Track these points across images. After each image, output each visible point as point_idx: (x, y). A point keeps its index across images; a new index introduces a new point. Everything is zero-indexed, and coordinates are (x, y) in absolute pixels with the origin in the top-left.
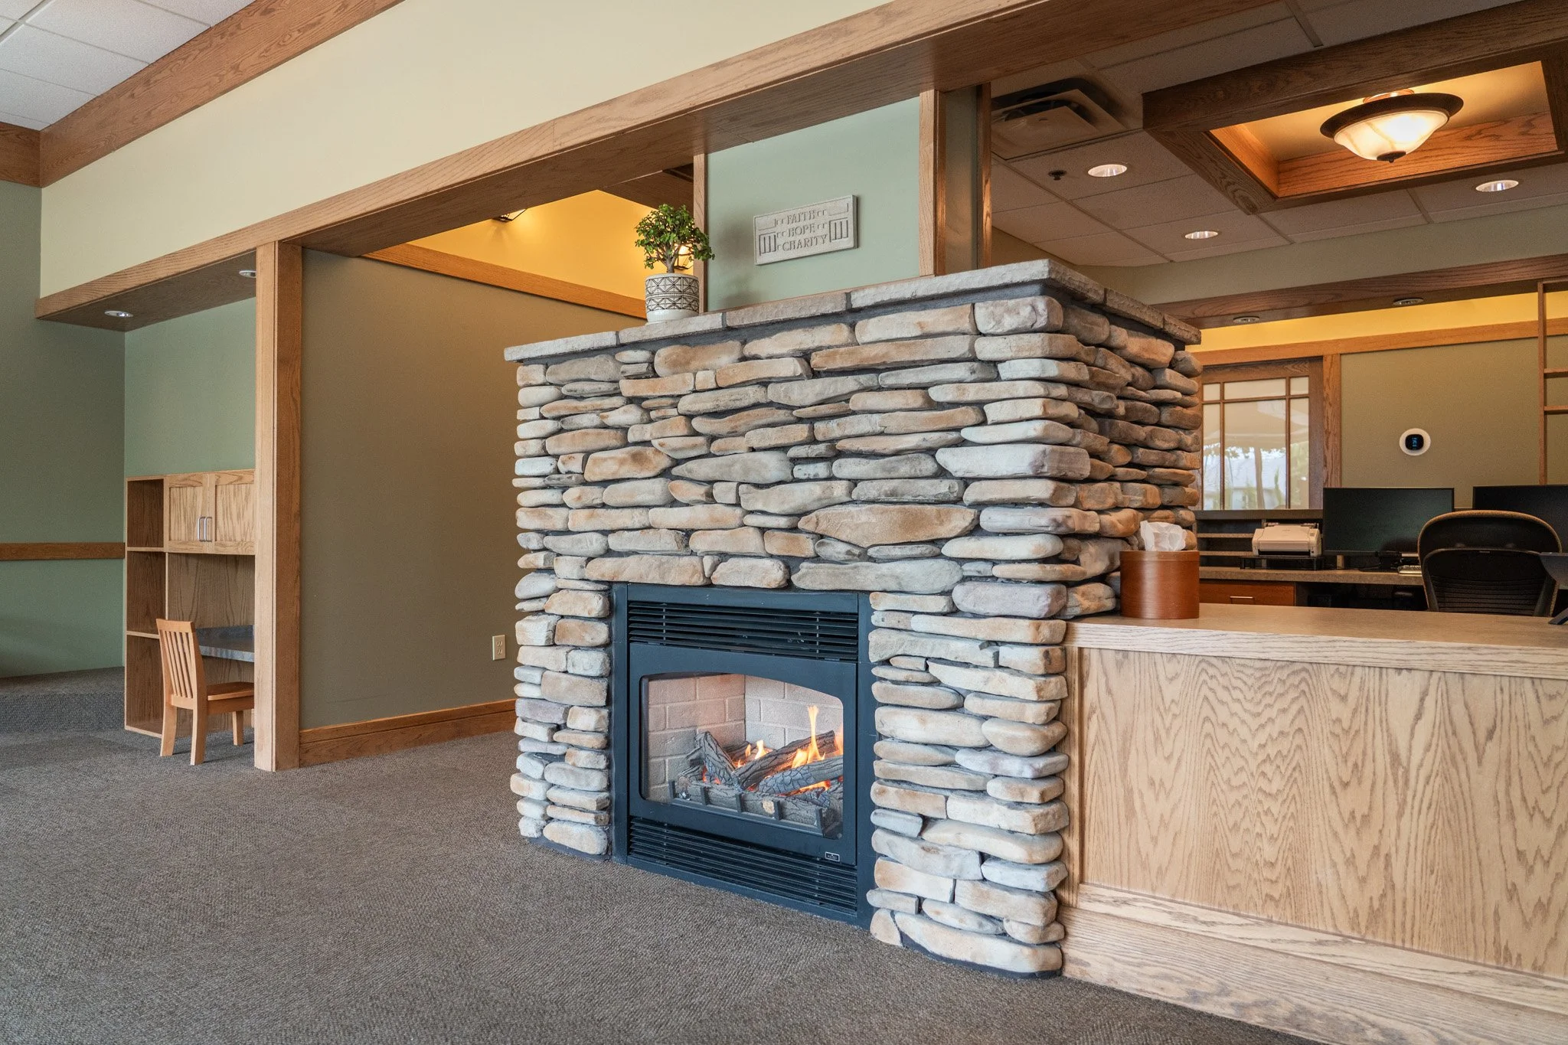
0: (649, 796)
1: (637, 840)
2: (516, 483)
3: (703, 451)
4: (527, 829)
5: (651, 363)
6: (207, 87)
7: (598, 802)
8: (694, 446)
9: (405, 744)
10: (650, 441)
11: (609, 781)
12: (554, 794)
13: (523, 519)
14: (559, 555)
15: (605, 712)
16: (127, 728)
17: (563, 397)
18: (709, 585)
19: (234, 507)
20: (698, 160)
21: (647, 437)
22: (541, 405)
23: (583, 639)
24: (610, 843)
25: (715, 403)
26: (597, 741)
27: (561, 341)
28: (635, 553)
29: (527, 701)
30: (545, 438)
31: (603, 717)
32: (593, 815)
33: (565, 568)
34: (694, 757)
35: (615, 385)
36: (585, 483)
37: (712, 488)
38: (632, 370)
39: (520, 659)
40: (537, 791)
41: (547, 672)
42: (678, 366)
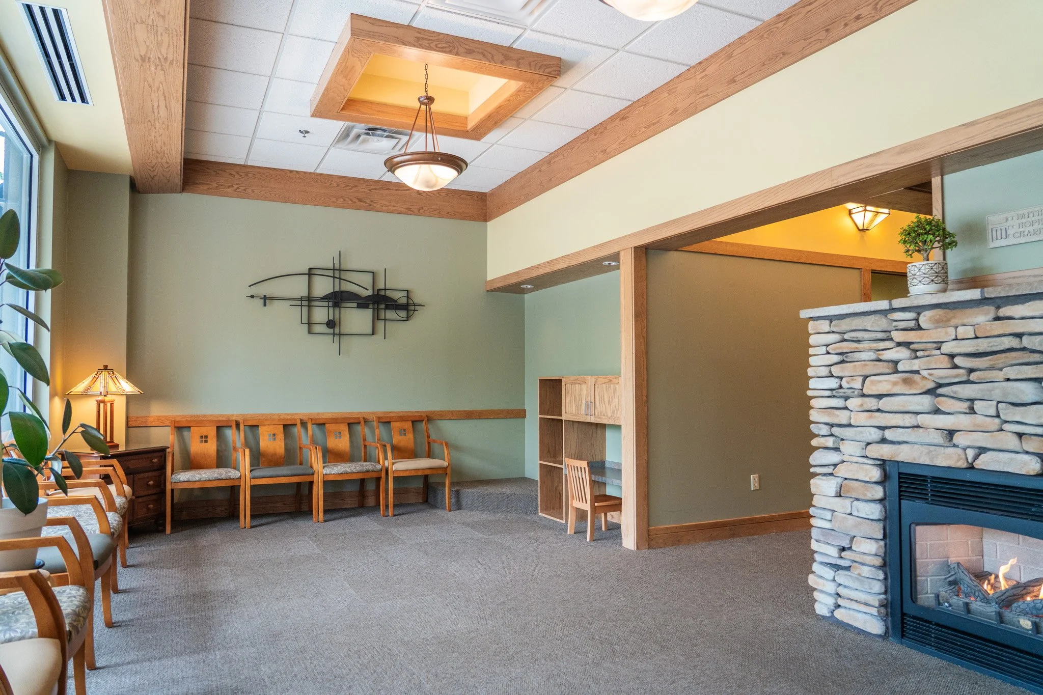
0: (917, 601)
1: (908, 629)
2: (809, 393)
3: (964, 378)
4: (822, 609)
5: (917, 320)
6: (586, 163)
7: (879, 601)
8: (957, 376)
9: (703, 540)
10: (919, 371)
11: (886, 587)
12: (841, 590)
13: (814, 415)
14: (842, 440)
15: (882, 543)
16: (540, 514)
17: (844, 340)
18: (971, 467)
19: (606, 397)
20: (936, 181)
21: (916, 368)
22: (828, 345)
23: (865, 495)
24: (887, 628)
25: (975, 348)
26: (878, 561)
27: (844, 306)
28: (906, 442)
29: (820, 530)
30: (831, 365)
31: (882, 546)
32: (876, 609)
33: (849, 449)
34: (951, 579)
35: (888, 334)
36: (864, 395)
37: (973, 404)
38: (902, 325)
39: (814, 503)
40: (831, 588)
41: (835, 513)
42: (939, 323)
